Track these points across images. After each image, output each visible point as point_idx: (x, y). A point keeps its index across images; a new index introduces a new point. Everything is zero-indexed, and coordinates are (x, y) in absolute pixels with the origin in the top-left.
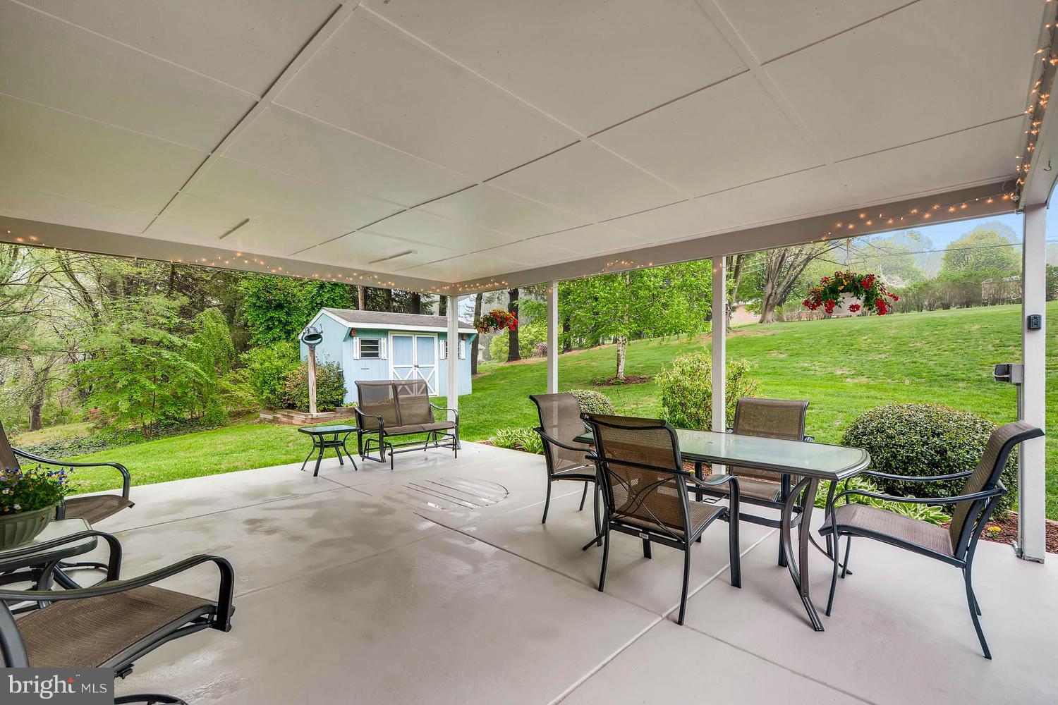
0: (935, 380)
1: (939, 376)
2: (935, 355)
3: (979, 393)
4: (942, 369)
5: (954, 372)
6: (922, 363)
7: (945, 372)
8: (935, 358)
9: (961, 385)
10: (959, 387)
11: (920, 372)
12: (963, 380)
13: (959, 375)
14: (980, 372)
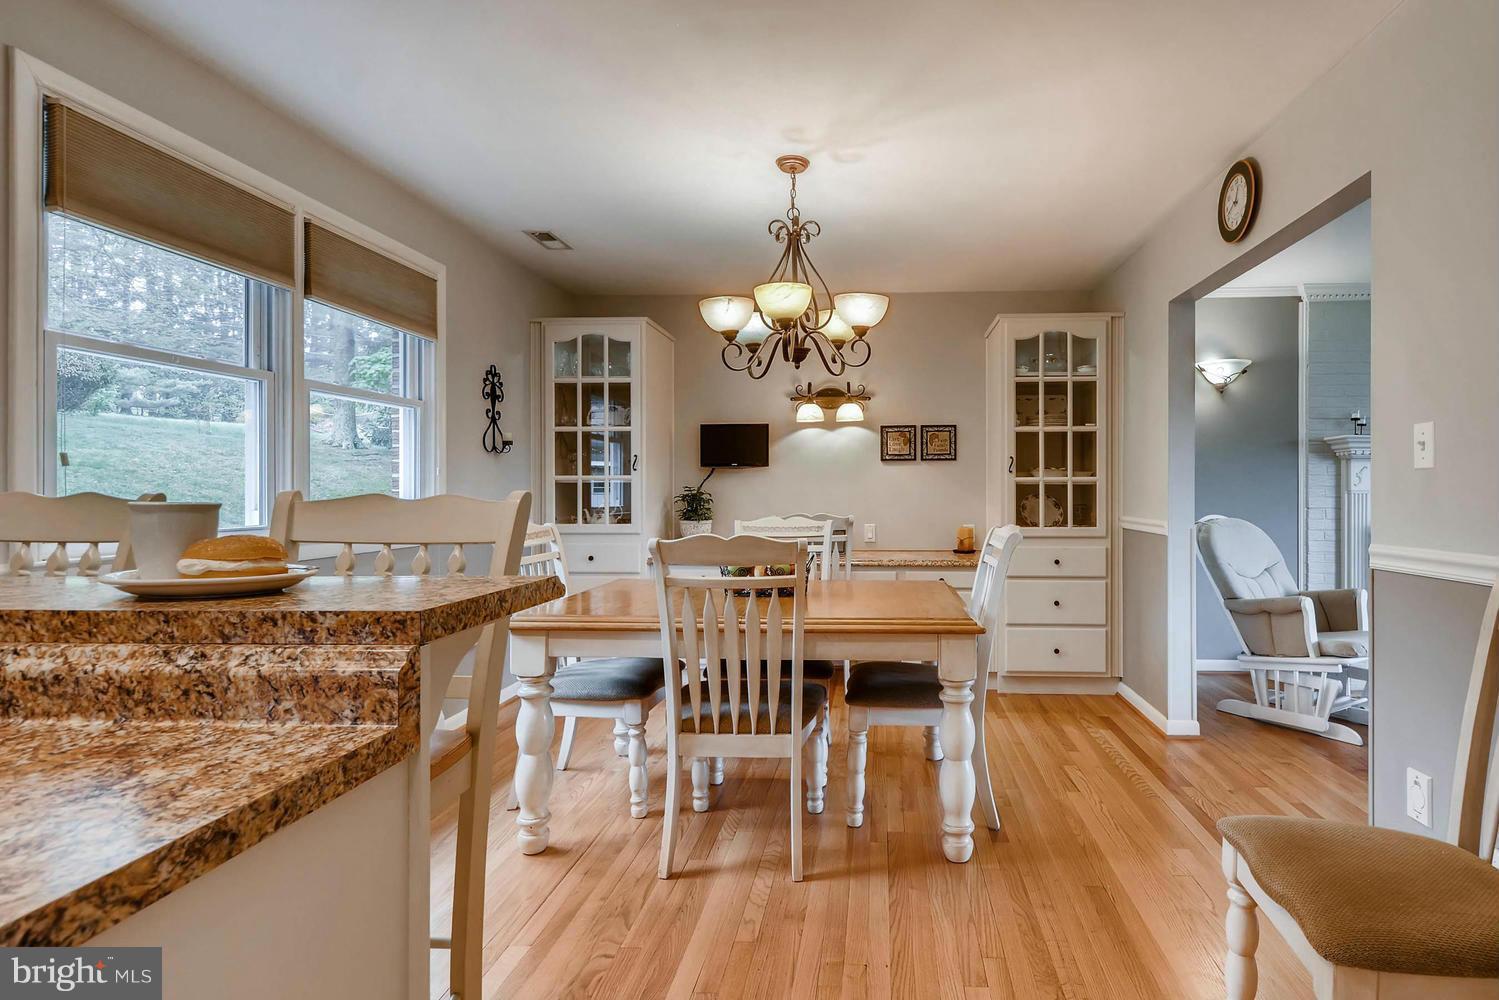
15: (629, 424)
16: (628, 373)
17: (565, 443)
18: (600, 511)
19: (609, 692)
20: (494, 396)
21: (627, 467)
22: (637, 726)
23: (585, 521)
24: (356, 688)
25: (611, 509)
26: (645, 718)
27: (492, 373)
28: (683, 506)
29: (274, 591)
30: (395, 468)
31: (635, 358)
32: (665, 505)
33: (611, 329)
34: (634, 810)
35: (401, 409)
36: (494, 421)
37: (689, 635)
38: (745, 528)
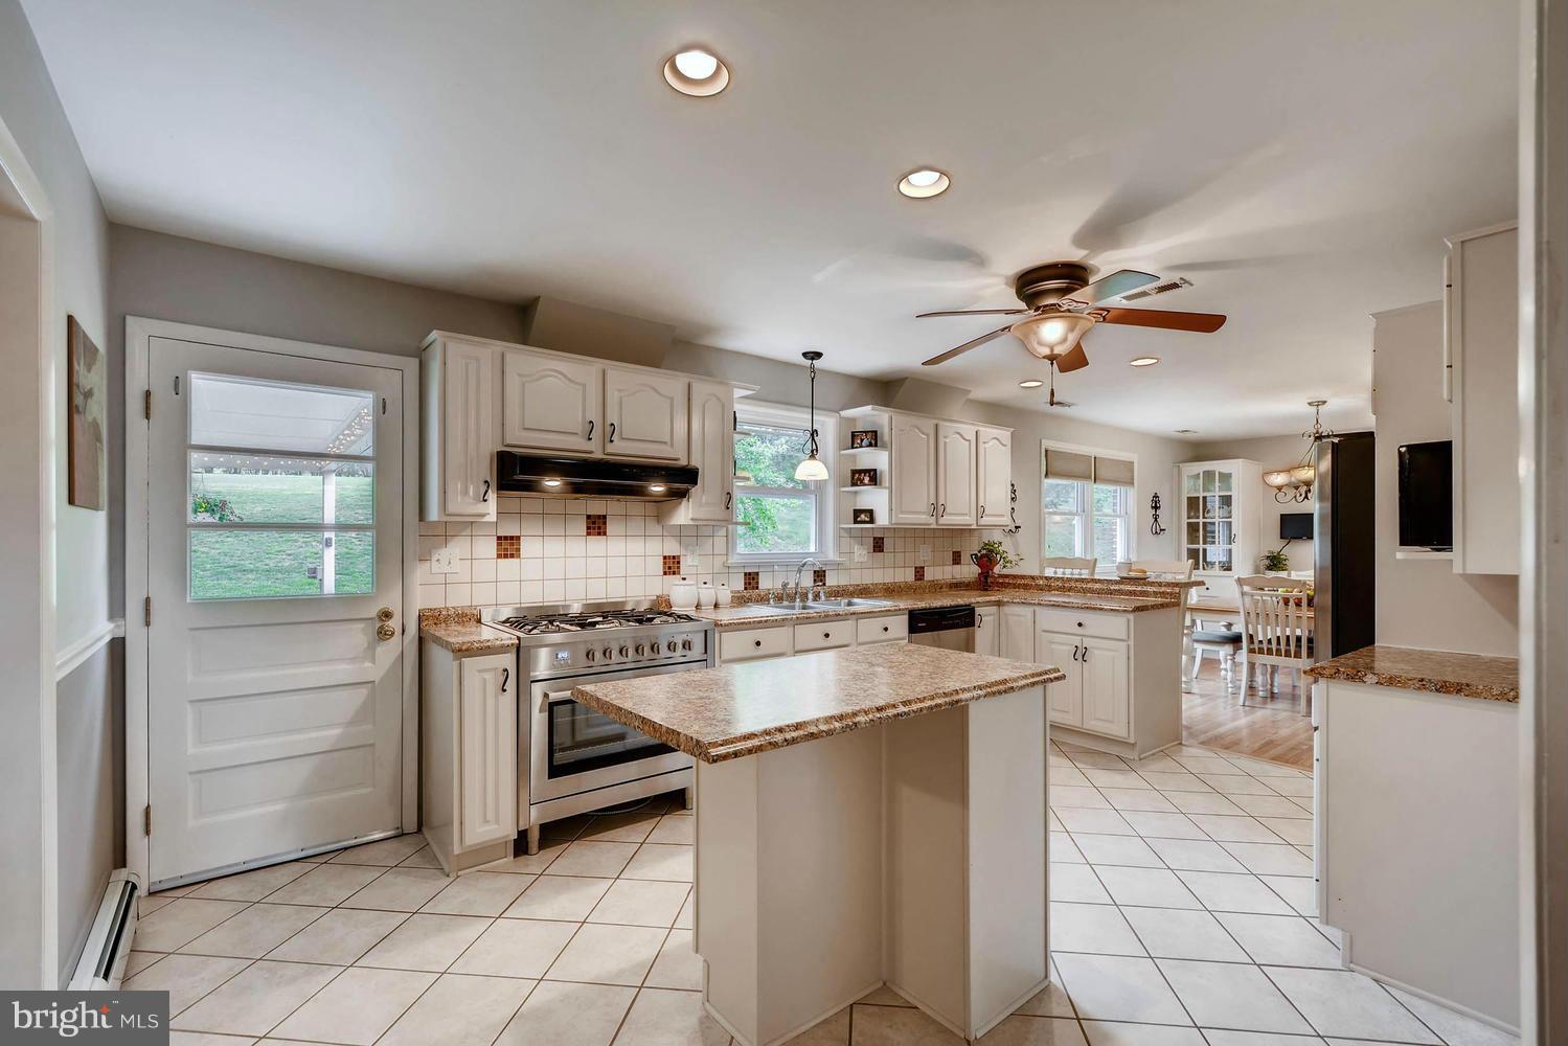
0: (222, 572)
1: (225, 567)
2: (217, 542)
3: (269, 583)
4: (227, 559)
5: (242, 562)
6: (203, 553)
7: (231, 563)
8: (217, 546)
9: (250, 576)
10: (248, 579)
11: (203, 563)
12: (252, 571)
13: (248, 565)
14: (267, 561)
15: (1230, 517)
16: (1230, 490)
17: (1193, 529)
18: (1213, 564)
19: (1218, 640)
20: (1156, 508)
21: (1230, 540)
22: (1231, 655)
23: (1204, 568)
24: (1171, 594)
25: (1220, 562)
26: (1234, 654)
27: (1156, 496)
28: (1267, 562)
29: (1145, 579)
30: (1114, 543)
31: (1234, 481)
32: (1255, 562)
33: (1219, 466)
34: (1230, 690)
35: (1118, 520)
36: (1156, 520)
37: (1253, 615)
38: (1298, 576)
